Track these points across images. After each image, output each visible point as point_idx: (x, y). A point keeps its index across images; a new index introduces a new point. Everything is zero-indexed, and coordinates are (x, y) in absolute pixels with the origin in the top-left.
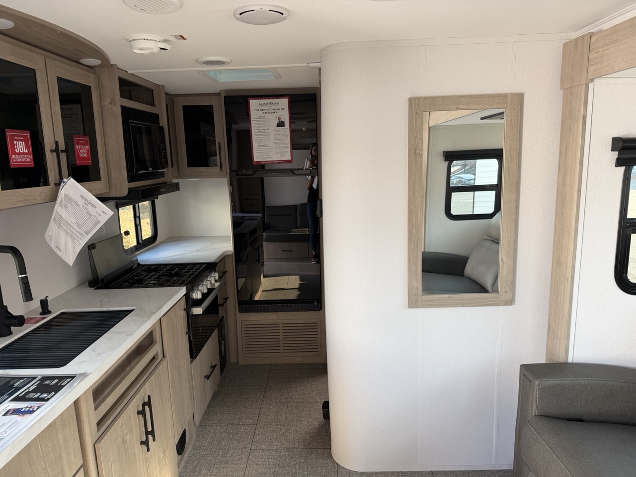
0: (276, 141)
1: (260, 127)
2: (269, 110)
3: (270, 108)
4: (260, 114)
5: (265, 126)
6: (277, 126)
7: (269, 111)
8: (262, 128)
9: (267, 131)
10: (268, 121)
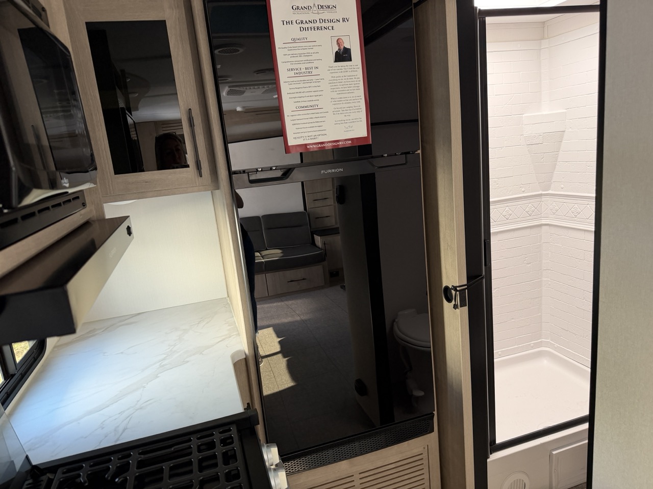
0: (335, 95)
1: (299, 62)
2: (315, 21)
3: (317, 17)
4: (294, 31)
5: (310, 62)
6: (336, 61)
7: (316, 25)
8: (303, 66)
9: (314, 72)
10: (315, 49)
